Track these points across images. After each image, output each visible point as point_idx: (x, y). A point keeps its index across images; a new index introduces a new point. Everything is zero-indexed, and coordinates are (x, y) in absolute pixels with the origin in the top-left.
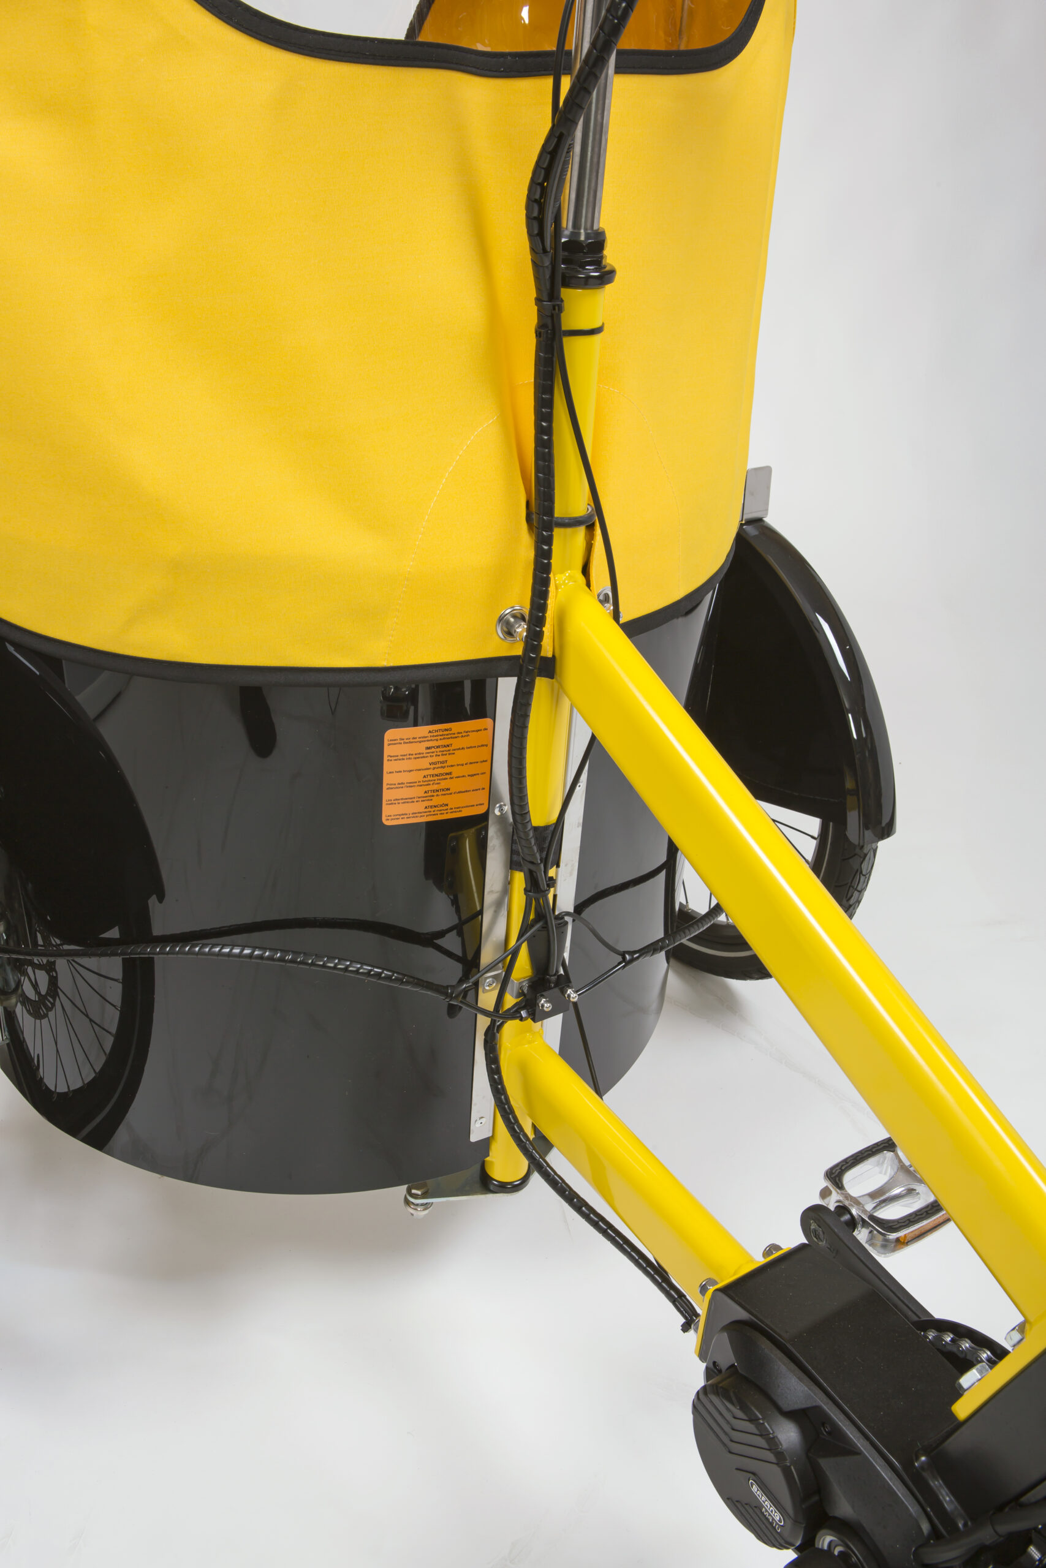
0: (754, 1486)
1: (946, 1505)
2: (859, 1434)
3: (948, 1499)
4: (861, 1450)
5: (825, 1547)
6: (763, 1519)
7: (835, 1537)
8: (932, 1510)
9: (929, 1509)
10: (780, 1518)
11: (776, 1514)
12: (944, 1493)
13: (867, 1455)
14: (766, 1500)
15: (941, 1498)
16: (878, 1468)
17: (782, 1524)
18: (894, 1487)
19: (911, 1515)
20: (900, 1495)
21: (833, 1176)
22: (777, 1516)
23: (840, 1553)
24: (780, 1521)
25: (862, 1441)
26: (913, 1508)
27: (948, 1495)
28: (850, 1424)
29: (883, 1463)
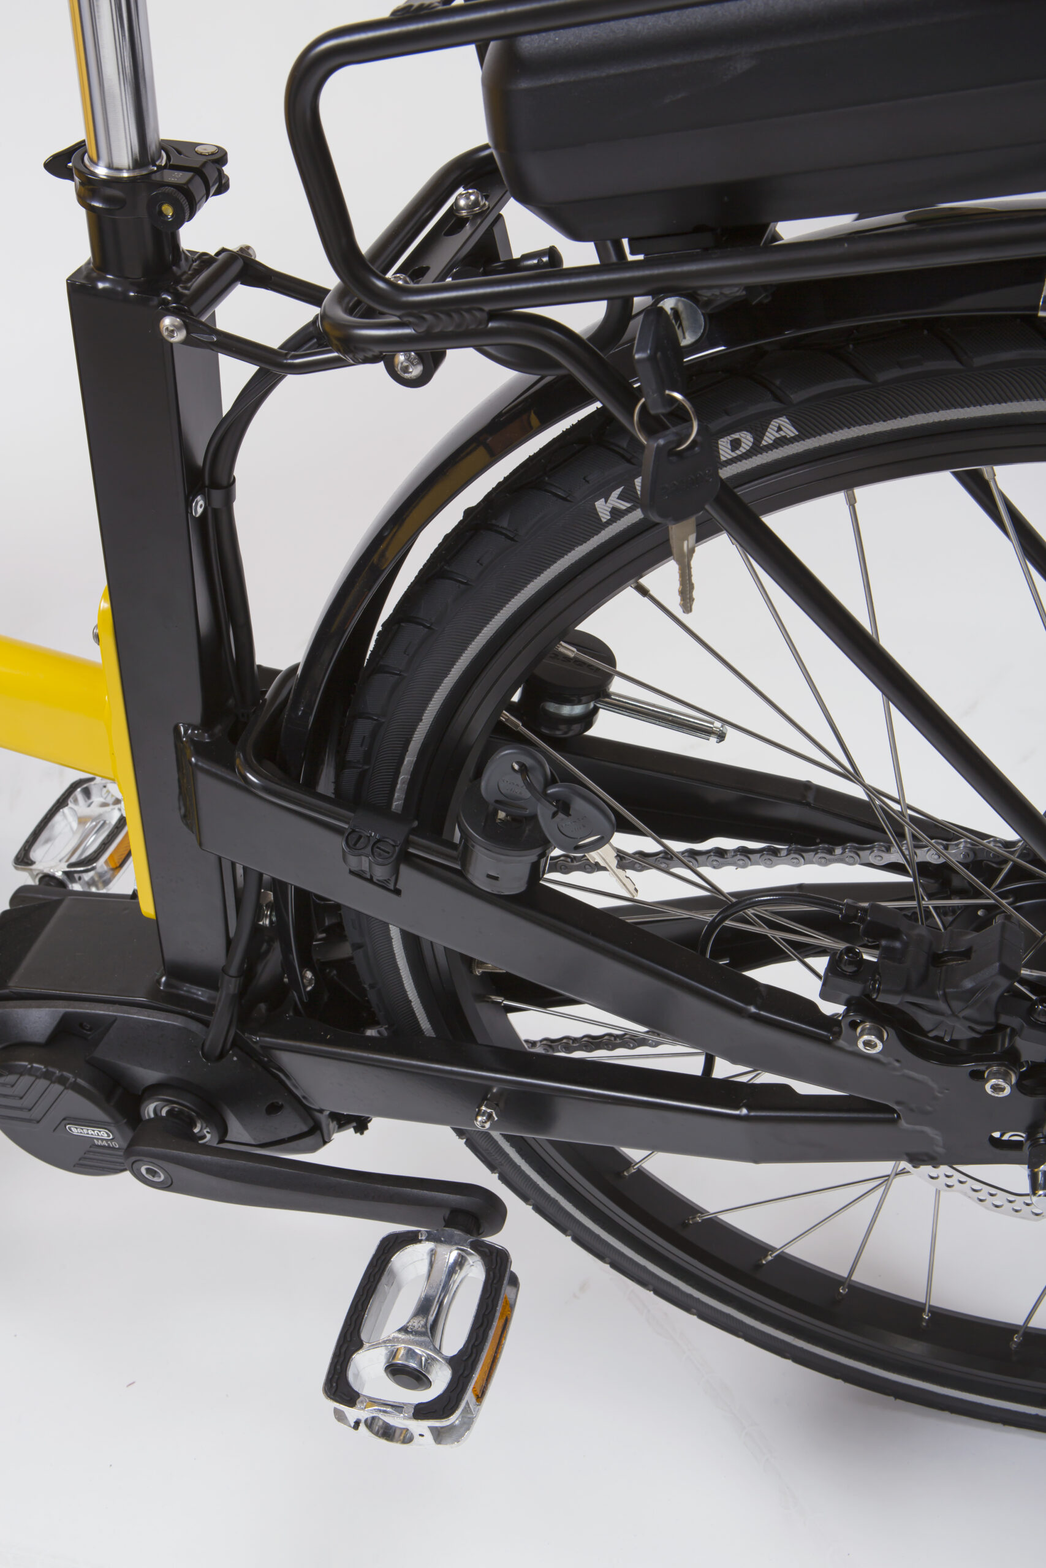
0: (72, 1128)
1: (202, 998)
2: (106, 1006)
3: (200, 993)
4: (115, 1016)
5: (152, 1115)
6: (101, 1150)
7: (153, 1103)
8: (192, 1010)
9: (189, 1012)
10: (107, 1133)
11: (102, 1133)
12: (195, 991)
13: (122, 1015)
14: (88, 1130)
15: (195, 996)
16: (135, 1016)
17: (111, 1137)
18: (155, 1019)
19: (179, 1028)
20: (163, 1021)
21: (20, 860)
22: (103, 1134)
23: (168, 1112)
24: (109, 1136)
25: (111, 1008)
26: (177, 1021)
27: (199, 990)
28: (96, 1004)
29: (136, 1009)
